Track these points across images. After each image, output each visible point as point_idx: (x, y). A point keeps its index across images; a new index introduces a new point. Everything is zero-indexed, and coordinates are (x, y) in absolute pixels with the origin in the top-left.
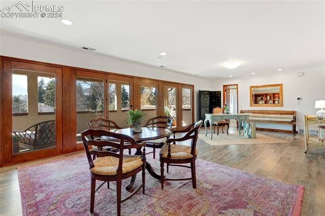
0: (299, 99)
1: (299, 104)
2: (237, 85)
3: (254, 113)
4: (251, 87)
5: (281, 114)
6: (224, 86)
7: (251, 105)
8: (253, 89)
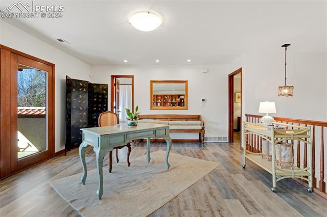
0: (203, 100)
1: (204, 106)
2: (132, 77)
3: (155, 119)
4: (152, 82)
5: (186, 119)
6: (113, 77)
7: (151, 108)
8: (154, 84)
